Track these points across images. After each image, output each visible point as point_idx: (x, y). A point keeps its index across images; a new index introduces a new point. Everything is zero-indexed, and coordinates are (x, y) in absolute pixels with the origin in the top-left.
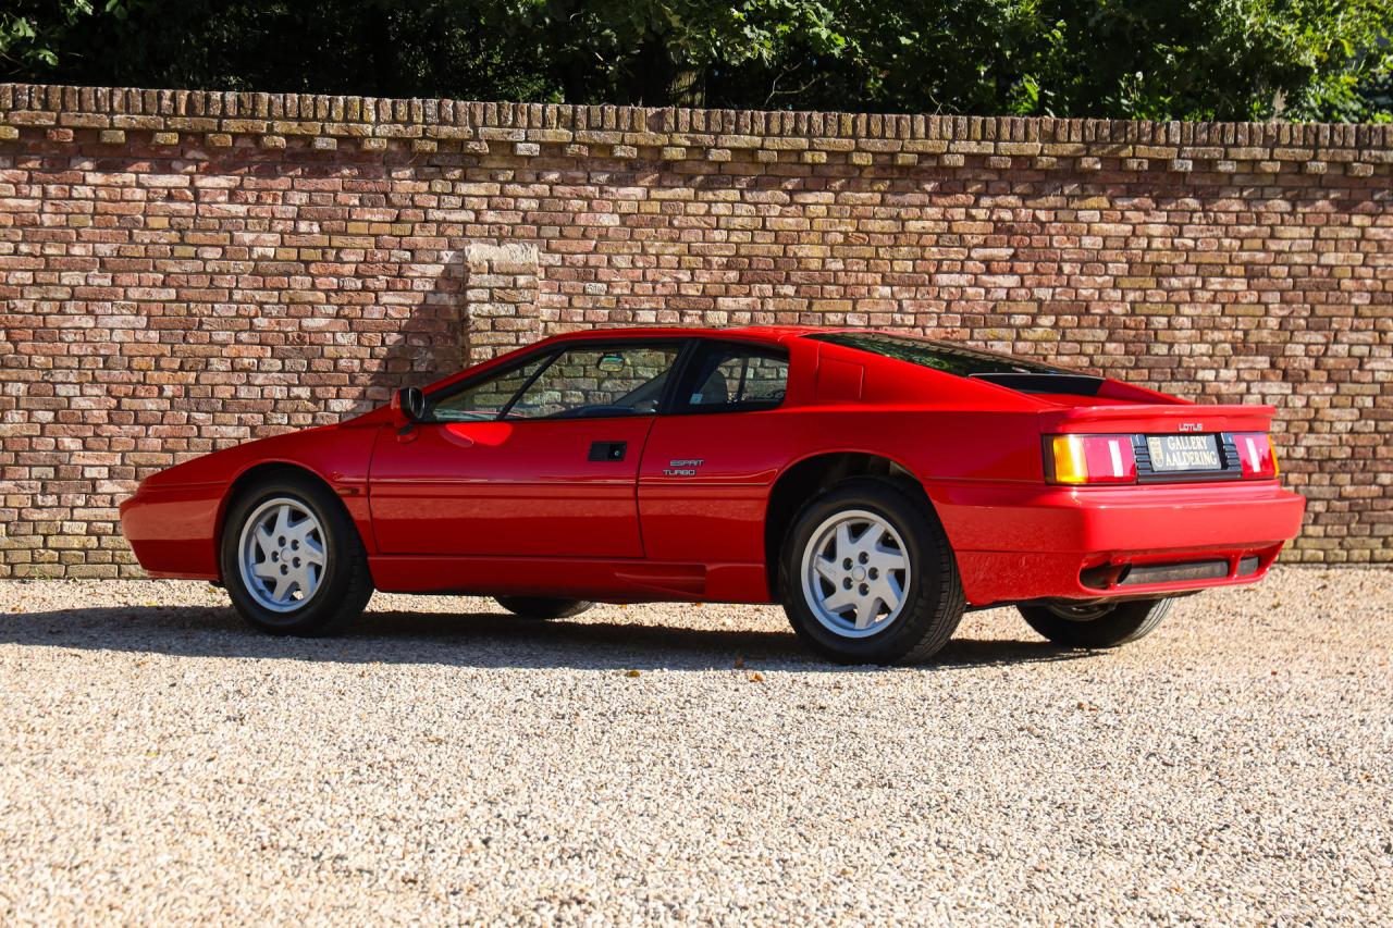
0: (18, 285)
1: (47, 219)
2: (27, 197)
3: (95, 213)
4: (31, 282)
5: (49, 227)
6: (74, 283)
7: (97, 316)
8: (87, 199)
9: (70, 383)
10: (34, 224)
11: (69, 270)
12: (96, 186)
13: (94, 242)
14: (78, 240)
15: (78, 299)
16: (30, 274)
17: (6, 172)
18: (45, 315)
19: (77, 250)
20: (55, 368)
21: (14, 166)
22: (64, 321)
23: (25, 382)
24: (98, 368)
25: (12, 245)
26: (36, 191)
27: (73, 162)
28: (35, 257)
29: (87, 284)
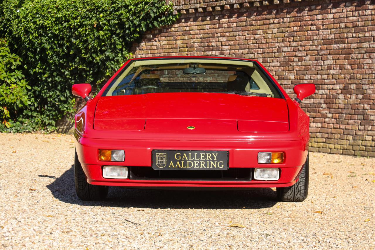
0: (353, 49)
1: (360, 24)
2: (355, 16)
3: (371, 20)
4: (356, 47)
5: (360, 27)
6: (366, 47)
7: (372, 59)
8: (369, 15)
9: (366, 84)
10: (357, 26)
11: (365, 42)
12: (372, 10)
13: (371, 31)
14: (367, 31)
15: (367, 53)
16: (356, 44)
17: (350, 8)
18: (359, 59)
19: (367, 35)
20: (363, 79)
21: (352, 5)
22: (364, 61)
23: (356, 84)
24: (373, 79)
25: (351, 34)
26: (356, 14)
27: (365, 1)
28: (357, 38)
29: (370, 47)
